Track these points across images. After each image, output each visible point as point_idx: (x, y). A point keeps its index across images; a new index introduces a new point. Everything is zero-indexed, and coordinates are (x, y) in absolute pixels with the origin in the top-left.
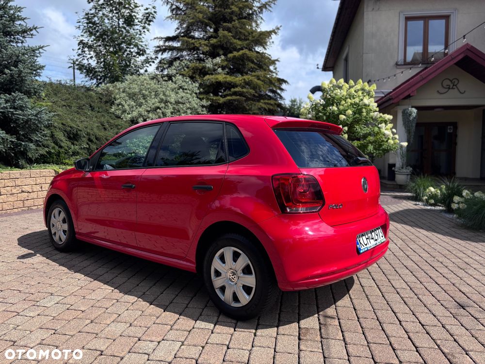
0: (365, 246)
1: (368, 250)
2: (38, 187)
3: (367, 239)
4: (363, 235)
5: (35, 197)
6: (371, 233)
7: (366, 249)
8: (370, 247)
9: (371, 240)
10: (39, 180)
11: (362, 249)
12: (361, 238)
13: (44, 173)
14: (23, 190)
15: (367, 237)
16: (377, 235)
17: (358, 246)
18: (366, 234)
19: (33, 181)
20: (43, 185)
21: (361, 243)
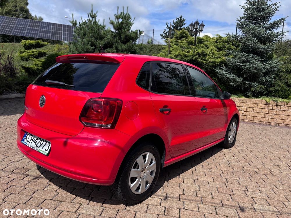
0: (27, 142)
1: (25, 145)
2: (251, 110)
3: (31, 139)
4: (31, 135)
5: (248, 114)
6: (37, 139)
7: (25, 143)
8: (28, 145)
9: (33, 142)
10: (252, 105)
11: (24, 141)
12: (29, 136)
13: (257, 102)
14: (240, 109)
15: (32, 138)
16: (41, 144)
17: (24, 138)
18: (33, 136)
19: (248, 105)
20: (255, 109)
21: (26, 138)
